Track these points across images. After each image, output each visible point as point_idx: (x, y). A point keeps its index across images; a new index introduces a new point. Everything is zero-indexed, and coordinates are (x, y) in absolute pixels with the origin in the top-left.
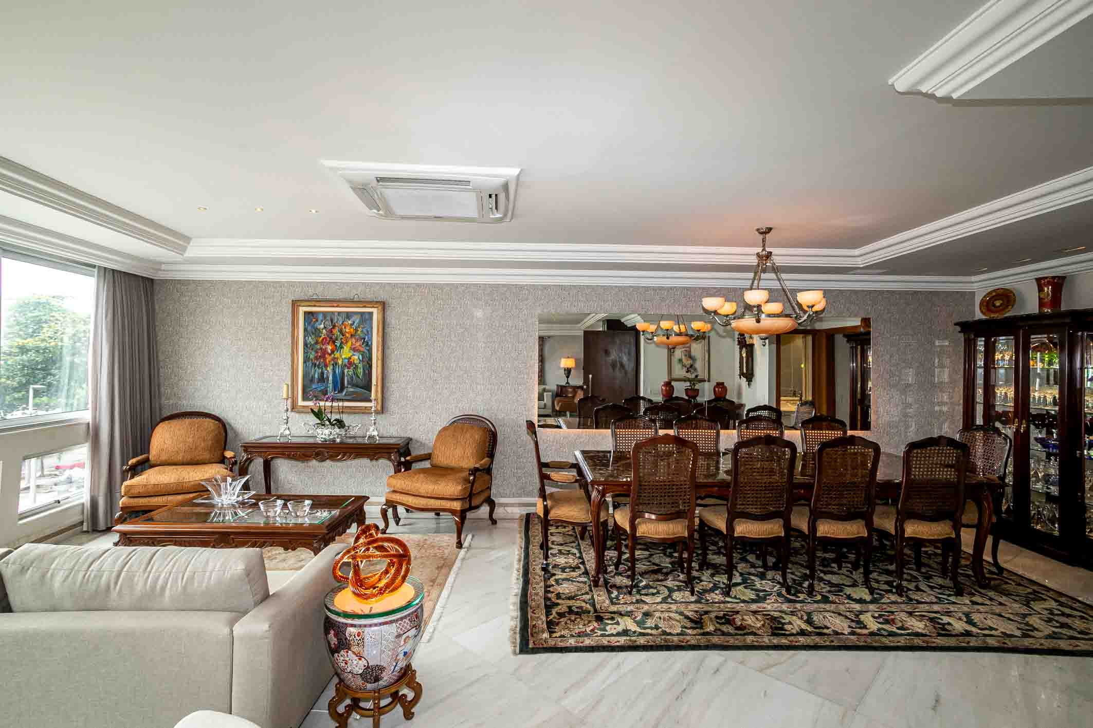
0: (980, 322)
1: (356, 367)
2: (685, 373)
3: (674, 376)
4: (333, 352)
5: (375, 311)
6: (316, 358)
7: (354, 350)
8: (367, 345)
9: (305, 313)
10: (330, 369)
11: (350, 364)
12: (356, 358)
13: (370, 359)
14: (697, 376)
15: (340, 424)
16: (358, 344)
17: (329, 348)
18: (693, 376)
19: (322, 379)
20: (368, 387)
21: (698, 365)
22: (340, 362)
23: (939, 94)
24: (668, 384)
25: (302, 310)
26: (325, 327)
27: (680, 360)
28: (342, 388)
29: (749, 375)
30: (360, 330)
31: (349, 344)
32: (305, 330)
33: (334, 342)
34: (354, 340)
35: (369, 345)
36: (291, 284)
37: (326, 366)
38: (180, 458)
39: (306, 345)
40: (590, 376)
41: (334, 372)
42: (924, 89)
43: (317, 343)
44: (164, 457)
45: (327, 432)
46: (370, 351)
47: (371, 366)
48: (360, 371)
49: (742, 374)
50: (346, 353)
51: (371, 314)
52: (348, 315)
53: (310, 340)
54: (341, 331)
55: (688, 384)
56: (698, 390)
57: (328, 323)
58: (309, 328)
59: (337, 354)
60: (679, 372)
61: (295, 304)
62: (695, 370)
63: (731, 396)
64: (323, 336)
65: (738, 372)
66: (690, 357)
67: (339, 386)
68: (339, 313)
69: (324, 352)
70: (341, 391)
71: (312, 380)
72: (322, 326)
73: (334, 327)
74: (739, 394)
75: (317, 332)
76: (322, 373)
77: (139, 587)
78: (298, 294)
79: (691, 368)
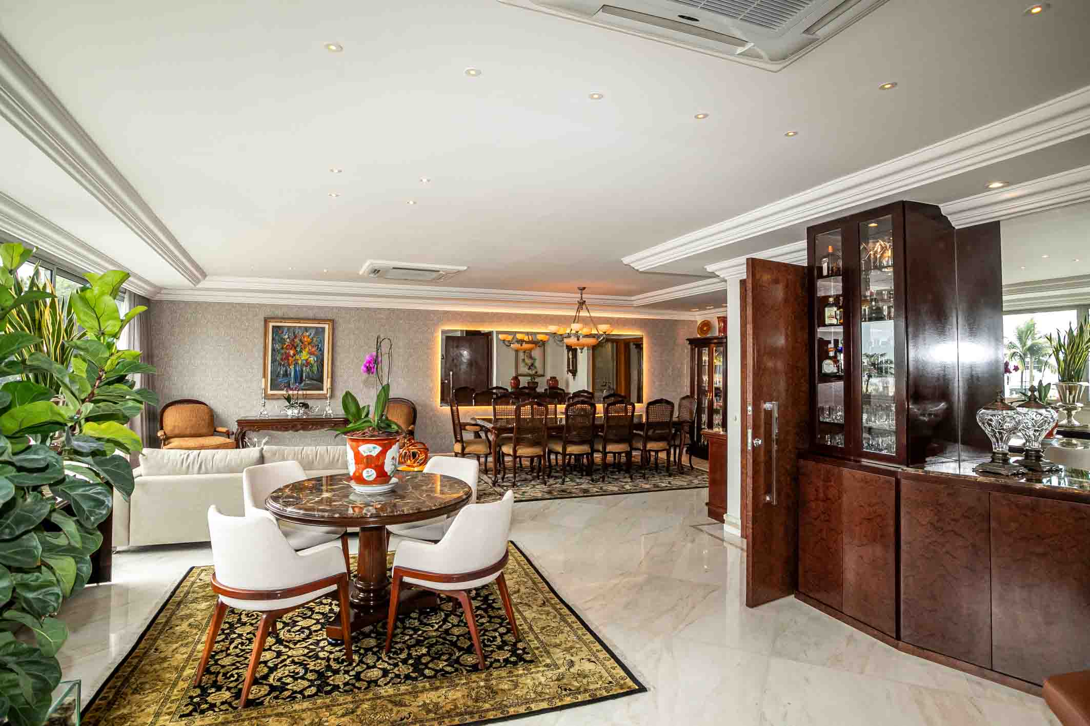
0: (698, 339)
1: (312, 366)
2: (527, 370)
3: (520, 372)
4: (294, 355)
5: (326, 326)
6: (282, 359)
7: (311, 353)
8: (320, 350)
9: (273, 326)
10: (292, 367)
11: (308, 363)
12: (312, 359)
13: (323, 360)
14: (536, 372)
15: (305, 406)
16: (313, 350)
17: (292, 352)
18: (534, 372)
19: (286, 374)
20: (321, 380)
21: (538, 364)
22: (300, 362)
23: (636, 268)
24: (516, 378)
25: (271, 325)
26: (289, 338)
27: (524, 360)
28: (301, 380)
29: (574, 372)
30: (315, 339)
31: (307, 350)
32: (273, 339)
33: (295, 348)
34: (310, 347)
35: (321, 351)
36: (261, 306)
37: (289, 365)
38: (188, 432)
39: (273, 350)
40: (451, 373)
41: (295, 371)
42: (632, 265)
43: (282, 348)
44: (177, 432)
45: (296, 411)
46: (323, 355)
47: (323, 365)
48: (315, 368)
49: (569, 371)
50: (304, 355)
51: (323, 329)
52: (306, 329)
53: (277, 346)
54: (301, 340)
55: (530, 378)
56: (537, 383)
57: (292, 335)
58: (277, 338)
59: (297, 357)
60: (523, 369)
61: (266, 321)
62: (535, 367)
63: (561, 385)
64: (287, 344)
65: (566, 369)
66: (531, 357)
67: (299, 379)
68: (300, 327)
69: (288, 356)
70: (300, 383)
71: (278, 376)
72: (287, 336)
73: (295, 337)
74: (567, 385)
75: (282, 341)
76: (286, 371)
77: (327, 460)
78: (269, 313)
79: (531, 366)
